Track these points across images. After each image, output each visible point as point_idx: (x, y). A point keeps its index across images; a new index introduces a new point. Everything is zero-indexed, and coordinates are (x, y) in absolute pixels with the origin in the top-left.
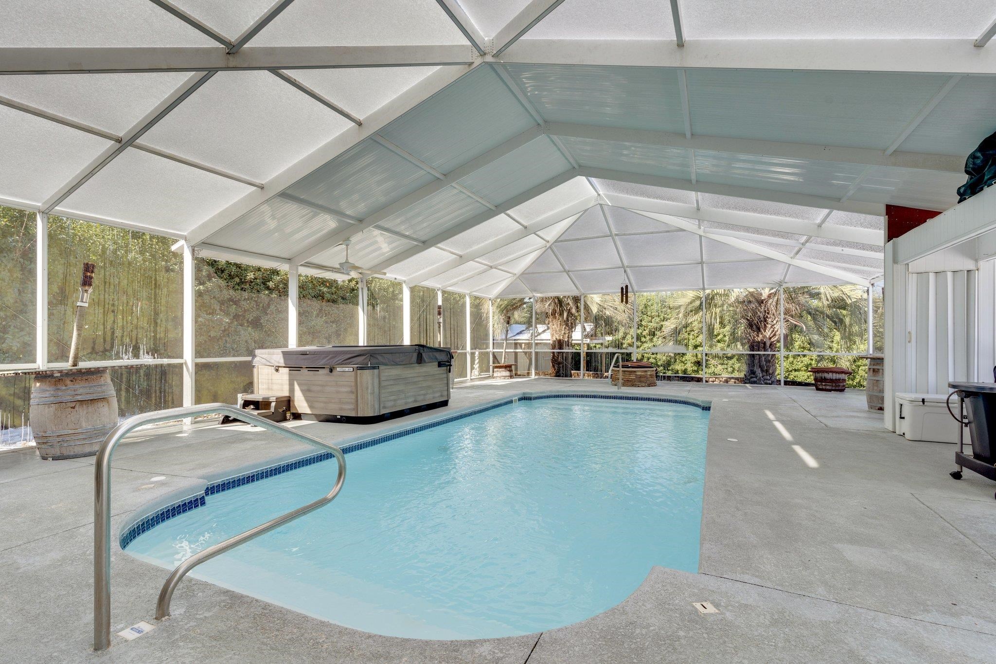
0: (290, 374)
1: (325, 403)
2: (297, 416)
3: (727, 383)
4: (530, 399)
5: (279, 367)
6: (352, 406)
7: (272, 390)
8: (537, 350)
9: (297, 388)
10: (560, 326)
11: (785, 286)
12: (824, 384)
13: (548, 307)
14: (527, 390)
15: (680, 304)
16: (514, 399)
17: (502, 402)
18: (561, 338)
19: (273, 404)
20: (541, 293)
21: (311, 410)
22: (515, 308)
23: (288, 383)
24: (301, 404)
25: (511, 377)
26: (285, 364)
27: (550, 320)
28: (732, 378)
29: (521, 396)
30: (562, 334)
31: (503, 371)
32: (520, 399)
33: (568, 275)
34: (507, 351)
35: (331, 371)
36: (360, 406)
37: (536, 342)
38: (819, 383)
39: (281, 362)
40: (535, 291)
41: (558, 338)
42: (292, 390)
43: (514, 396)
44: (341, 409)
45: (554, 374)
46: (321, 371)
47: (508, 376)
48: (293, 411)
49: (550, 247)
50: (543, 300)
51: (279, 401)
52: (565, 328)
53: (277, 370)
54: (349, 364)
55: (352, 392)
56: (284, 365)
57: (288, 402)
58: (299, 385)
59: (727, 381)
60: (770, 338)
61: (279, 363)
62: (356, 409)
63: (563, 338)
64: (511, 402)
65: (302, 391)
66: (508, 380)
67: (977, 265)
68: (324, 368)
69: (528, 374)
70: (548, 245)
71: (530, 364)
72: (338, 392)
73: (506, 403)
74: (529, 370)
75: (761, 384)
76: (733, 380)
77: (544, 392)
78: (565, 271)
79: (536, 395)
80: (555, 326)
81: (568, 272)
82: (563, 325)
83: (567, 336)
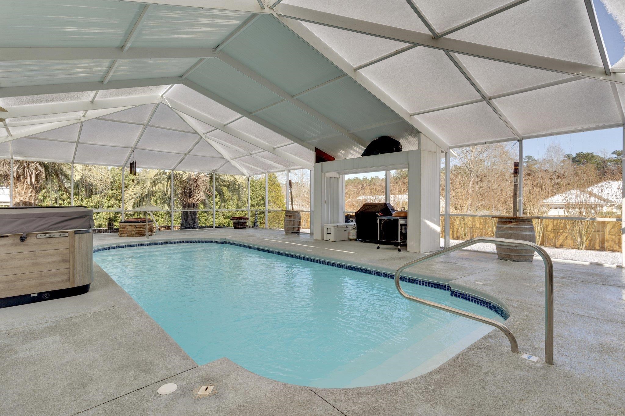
3: (160, 230)
10: (26, 188)
11: (216, 173)
12: (239, 225)
15: (146, 177)
18: (27, 200)
28: (162, 227)
30: (28, 197)
35: (22, 239)
38: (237, 225)
52: (32, 191)
54: (62, 228)
55: (65, 261)
59: (159, 229)
60: (196, 202)
63: (29, 200)
67: (339, 176)
72: (38, 264)
75: (193, 229)
76: (163, 228)
80: (19, 188)
82: (30, 189)
83: (33, 198)
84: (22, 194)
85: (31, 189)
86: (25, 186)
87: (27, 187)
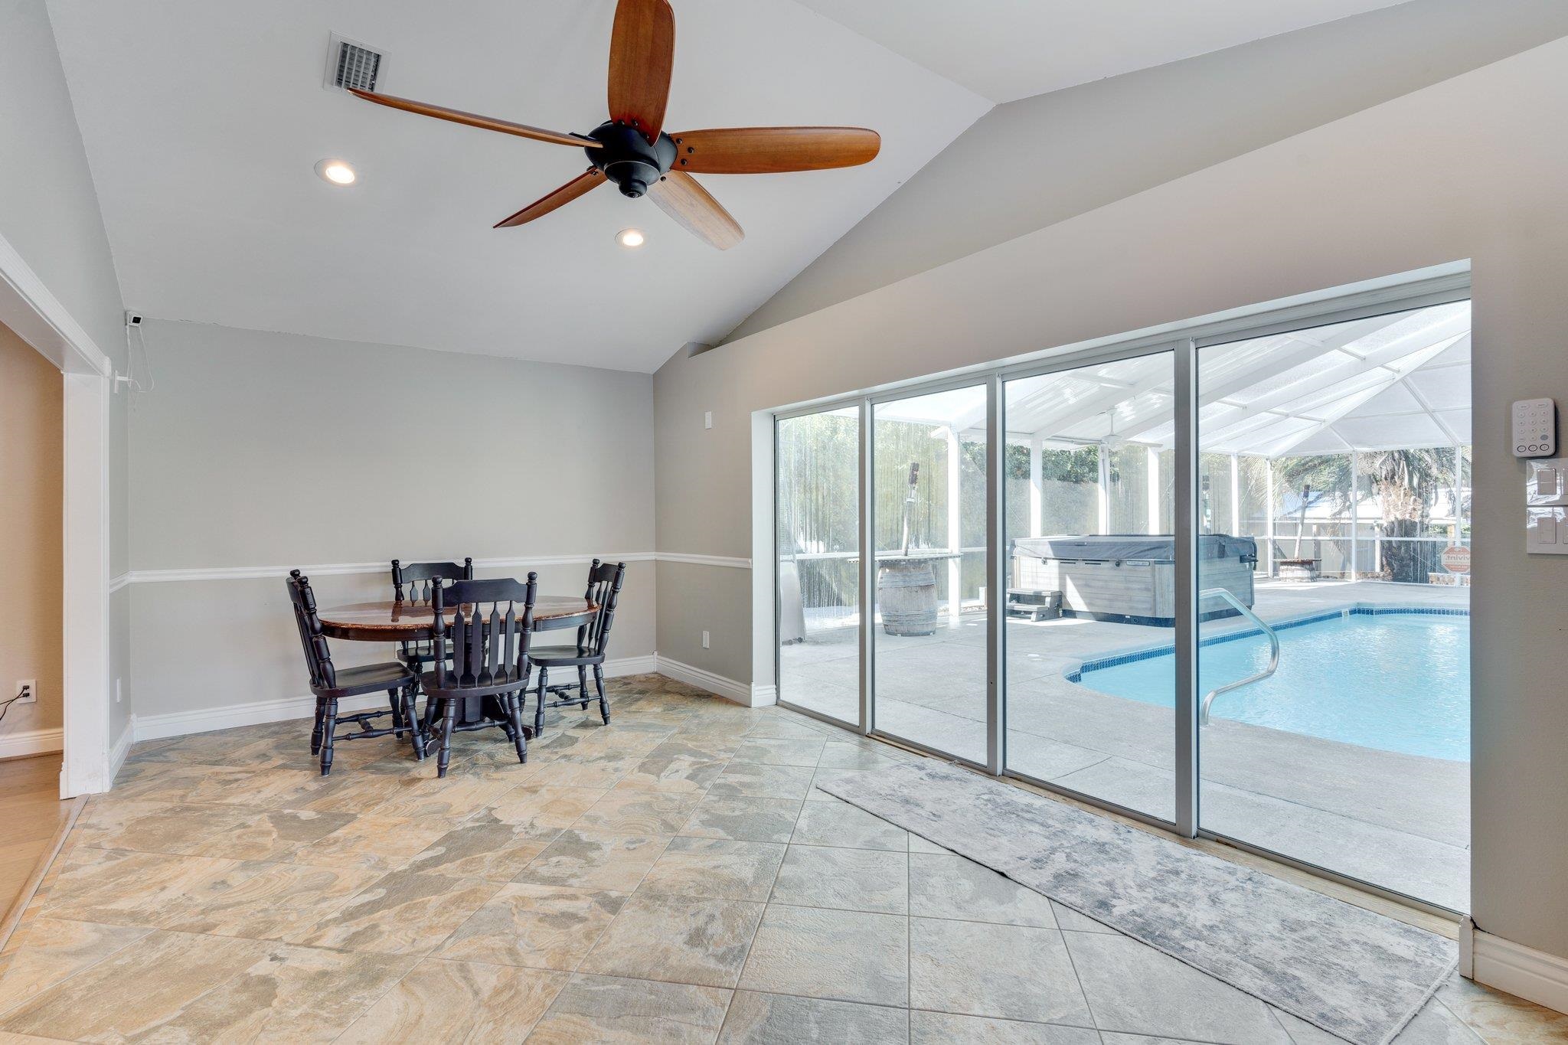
0: (1060, 567)
1: (1110, 600)
2: (1070, 613)
4: (1370, 612)
5: (1046, 558)
6: (1148, 606)
7: (1037, 583)
8: (1360, 538)
9: (1069, 582)
10: (1405, 497)
13: (1380, 467)
14: (1362, 600)
16: (1343, 611)
17: (1327, 613)
18: (1407, 517)
19: (1048, 600)
20: (1370, 446)
21: (1088, 608)
22: (1306, 470)
23: (1057, 575)
24: (1075, 600)
25: (1313, 579)
26: (1055, 555)
27: (1383, 487)
29: (1353, 608)
30: (1409, 511)
31: (1298, 570)
32: (1353, 612)
33: (1432, 417)
34: (1303, 538)
35: (1118, 564)
36: (1159, 606)
37: (1359, 521)
39: (1050, 553)
40: (1359, 443)
41: (1400, 517)
42: (1063, 584)
43: (1344, 607)
44: (1131, 608)
45: (1390, 577)
46: (1104, 565)
47: (1308, 578)
48: (1064, 608)
49: (1403, 380)
50: (1373, 456)
51: (1053, 595)
52: (1415, 500)
53: (1045, 562)
54: (1144, 557)
55: (1147, 589)
56: (1053, 557)
57: (1059, 598)
58: (1071, 578)
61: (1047, 554)
62: (1154, 608)
63: (1411, 517)
64: (1339, 615)
65: (1076, 586)
66: (1308, 584)
68: (1108, 561)
69: (1343, 575)
70: (1398, 377)
71: (1348, 560)
72: (1128, 589)
73: (1331, 616)
74: (1344, 567)
77: (1394, 604)
78: (1426, 411)
79: (1380, 608)
80: (1394, 497)
81: (1431, 413)
82: (1410, 496)
83: (1419, 512)
84: (1398, 506)
85: (1413, 497)
86: (1403, 492)
87: (1405, 495)
